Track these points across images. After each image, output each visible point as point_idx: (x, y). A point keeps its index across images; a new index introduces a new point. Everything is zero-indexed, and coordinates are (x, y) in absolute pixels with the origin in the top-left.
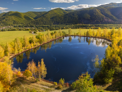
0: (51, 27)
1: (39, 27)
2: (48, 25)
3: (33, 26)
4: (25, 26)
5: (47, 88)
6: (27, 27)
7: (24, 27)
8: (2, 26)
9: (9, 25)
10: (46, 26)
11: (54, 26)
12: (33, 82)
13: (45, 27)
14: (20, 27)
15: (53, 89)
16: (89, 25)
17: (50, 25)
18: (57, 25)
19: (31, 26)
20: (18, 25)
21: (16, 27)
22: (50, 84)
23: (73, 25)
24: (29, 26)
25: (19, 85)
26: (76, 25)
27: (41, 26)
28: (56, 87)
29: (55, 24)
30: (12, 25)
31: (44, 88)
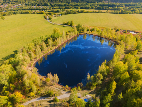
0: (69, 6)
1: (55, 6)
2: (66, 4)
3: (47, 4)
4: (39, 4)
5: (59, 89)
6: (40, 6)
7: (37, 5)
8: (12, 3)
9: (20, 2)
10: (63, 4)
11: (73, 4)
12: (51, 85)
13: (62, 6)
14: (32, 5)
15: (62, 90)
16: (118, 4)
17: (68, 3)
18: (76, 2)
19: (45, 3)
20: (30, 3)
21: (28, 5)
22: (61, 87)
23: (96, 3)
24: (43, 4)
25: (44, 87)
26: (101, 3)
27: (57, 4)
28: (64, 89)
29: (74, 2)
30: (23, 2)
31: (57, 90)
